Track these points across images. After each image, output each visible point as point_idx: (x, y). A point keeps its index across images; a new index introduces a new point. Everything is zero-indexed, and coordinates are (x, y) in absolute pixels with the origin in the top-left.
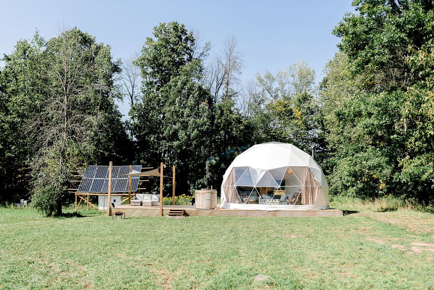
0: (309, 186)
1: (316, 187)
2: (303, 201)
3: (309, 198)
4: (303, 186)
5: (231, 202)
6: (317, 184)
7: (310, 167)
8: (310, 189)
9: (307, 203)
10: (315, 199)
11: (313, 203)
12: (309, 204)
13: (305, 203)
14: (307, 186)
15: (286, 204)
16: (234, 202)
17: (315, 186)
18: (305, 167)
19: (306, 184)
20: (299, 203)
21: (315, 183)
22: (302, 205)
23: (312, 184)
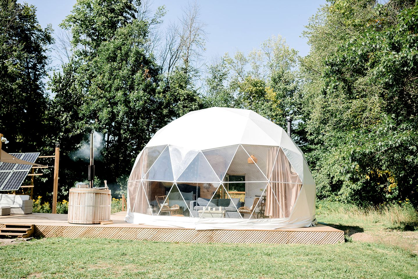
0: (280, 182)
1: (293, 185)
2: (269, 210)
3: (280, 205)
4: (268, 182)
5: (139, 211)
6: (295, 178)
7: (283, 147)
8: (281, 190)
9: (276, 215)
10: (291, 208)
11: (287, 216)
12: (279, 217)
13: (271, 214)
14: (277, 182)
15: (235, 217)
16: (145, 212)
17: (290, 182)
18: (274, 147)
19: (274, 178)
20: (262, 214)
21: (292, 178)
22: (266, 220)
23: (286, 178)
